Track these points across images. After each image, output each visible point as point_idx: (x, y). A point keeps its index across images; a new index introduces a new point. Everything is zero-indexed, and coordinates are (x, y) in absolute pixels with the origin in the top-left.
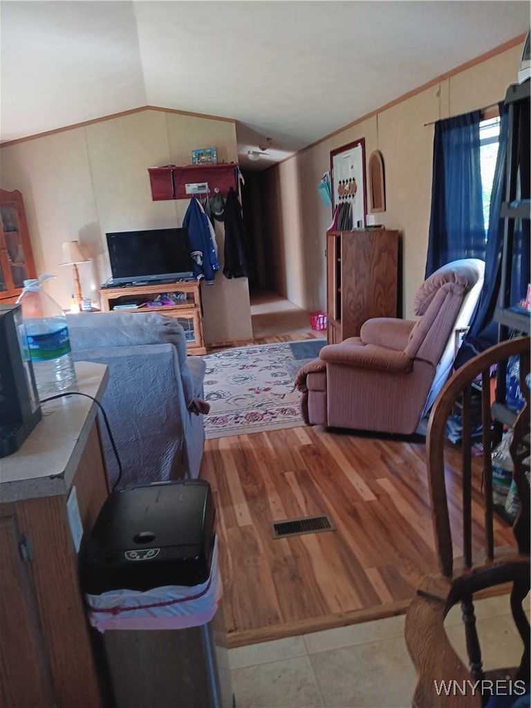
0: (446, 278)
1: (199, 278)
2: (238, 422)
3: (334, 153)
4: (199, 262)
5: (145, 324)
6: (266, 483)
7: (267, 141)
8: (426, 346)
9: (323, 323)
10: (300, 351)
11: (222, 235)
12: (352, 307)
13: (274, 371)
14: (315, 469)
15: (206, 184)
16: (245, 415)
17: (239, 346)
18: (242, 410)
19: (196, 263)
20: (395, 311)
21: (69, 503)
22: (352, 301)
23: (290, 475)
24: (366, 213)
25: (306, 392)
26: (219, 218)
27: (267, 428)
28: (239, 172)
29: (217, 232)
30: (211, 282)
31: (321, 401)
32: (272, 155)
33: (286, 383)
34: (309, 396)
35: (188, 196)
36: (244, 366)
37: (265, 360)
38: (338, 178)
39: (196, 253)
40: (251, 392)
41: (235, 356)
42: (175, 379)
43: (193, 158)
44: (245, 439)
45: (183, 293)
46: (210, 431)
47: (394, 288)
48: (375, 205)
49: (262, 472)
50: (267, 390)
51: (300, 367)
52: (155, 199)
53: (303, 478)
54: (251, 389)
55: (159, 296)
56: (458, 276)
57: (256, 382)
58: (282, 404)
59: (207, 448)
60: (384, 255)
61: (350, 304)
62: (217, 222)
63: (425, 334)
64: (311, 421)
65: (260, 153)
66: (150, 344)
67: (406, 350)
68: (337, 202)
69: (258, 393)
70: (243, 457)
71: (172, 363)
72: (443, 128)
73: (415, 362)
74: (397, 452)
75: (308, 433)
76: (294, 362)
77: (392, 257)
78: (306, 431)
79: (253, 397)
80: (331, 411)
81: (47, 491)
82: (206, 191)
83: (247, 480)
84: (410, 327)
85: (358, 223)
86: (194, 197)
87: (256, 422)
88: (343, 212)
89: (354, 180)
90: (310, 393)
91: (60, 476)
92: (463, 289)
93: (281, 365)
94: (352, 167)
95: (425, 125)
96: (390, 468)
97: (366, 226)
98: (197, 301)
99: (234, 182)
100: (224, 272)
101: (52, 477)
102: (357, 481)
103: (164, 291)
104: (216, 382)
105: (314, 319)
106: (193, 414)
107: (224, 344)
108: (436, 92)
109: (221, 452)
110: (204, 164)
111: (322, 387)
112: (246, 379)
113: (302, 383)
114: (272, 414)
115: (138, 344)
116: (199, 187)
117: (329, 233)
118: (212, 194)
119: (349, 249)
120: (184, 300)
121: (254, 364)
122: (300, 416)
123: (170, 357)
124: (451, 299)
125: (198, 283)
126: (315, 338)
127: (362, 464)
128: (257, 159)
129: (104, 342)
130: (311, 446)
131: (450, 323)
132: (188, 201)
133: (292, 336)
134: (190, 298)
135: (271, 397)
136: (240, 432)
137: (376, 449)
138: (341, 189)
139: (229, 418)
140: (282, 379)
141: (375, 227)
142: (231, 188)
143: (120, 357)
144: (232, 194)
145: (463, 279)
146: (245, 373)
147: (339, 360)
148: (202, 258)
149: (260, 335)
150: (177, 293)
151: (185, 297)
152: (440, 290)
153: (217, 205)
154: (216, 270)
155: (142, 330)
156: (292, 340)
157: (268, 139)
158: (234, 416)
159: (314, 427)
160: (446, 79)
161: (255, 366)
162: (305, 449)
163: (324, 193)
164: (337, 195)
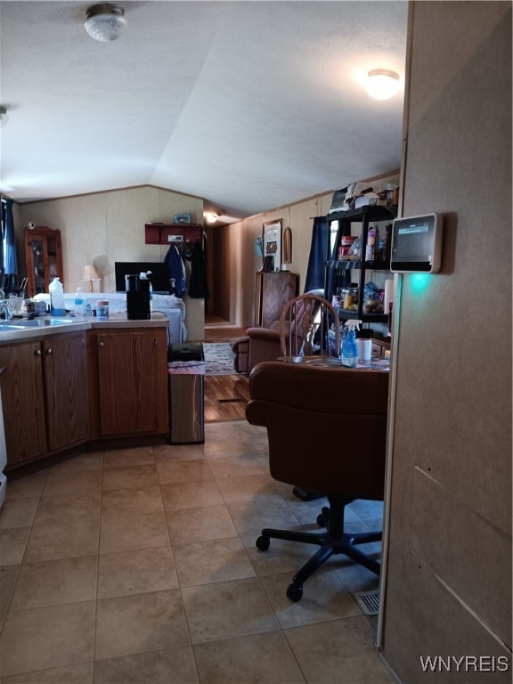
3: (265, 224)
4: (173, 285)
7: (222, 211)
11: (189, 269)
14: (240, 387)
15: (182, 236)
19: (171, 286)
23: (227, 388)
24: (281, 263)
25: (238, 354)
26: (189, 259)
27: (215, 375)
28: (204, 230)
29: (185, 268)
32: (225, 219)
34: (239, 356)
35: (169, 243)
38: (267, 240)
39: (172, 279)
43: (175, 220)
48: (286, 259)
52: (147, 243)
53: (234, 389)
58: (224, 367)
60: (288, 287)
61: (267, 314)
62: (187, 261)
64: (239, 370)
66: (171, 308)
68: (266, 255)
72: (317, 221)
75: (237, 376)
77: (292, 289)
78: (236, 374)
82: (181, 240)
85: (277, 268)
86: (173, 244)
88: (269, 262)
89: (275, 242)
90: (240, 354)
94: (275, 234)
95: (310, 219)
97: (281, 271)
99: (200, 237)
100: (190, 294)
108: (315, 203)
110: (182, 224)
111: (247, 351)
113: (236, 349)
116: (177, 238)
117: (258, 273)
118: (185, 242)
119: (268, 283)
122: (234, 371)
123: (179, 315)
130: (239, 381)
132: (168, 247)
138: (268, 247)
141: (286, 271)
142: (198, 240)
144: (198, 244)
147: (256, 335)
148: (175, 283)
153: (188, 250)
154: (184, 292)
157: (224, 209)
159: (241, 373)
160: (320, 196)
162: (236, 382)
163: (258, 248)
164: (265, 251)
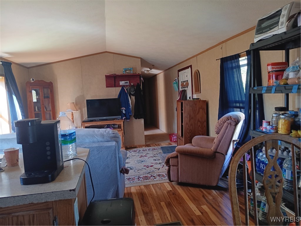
0: (228, 119)
1: (124, 118)
2: (139, 180)
3: (179, 71)
4: (124, 112)
5: (105, 133)
6: (152, 207)
7: (152, 66)
8: (220, 147)
9: (175, 139)
10: (165, 150)
11: (133, 101)
12: (188, 131)
13: (155, 158)
14: (174, 201)
15: (128, 81)
16: (142, 177)
17: (139, 148)
18: (141, 175)
19: (122, 112)
20: (206, 133)
21: (75, 204)
22: (188, 129)
23: (163, 204)
24: (192, 94)
25: (169, 167)
26: (133, 95)
27: (152, 183)
28: (142, 77)
29: (132, 100)
30: (128, 120)
31: (176, 171)
32: (154, 71)
33: (160, 163)
34: (171, 168)
35: (120, 86)
36: (141, 156)
37: (151, 154)
38: (181, 80)
39: (123, 108)
40: (145, 167)
41: (137, 152)
42: (116, 157)
43: (123, 71)
44: (143, 187)
45: (116, 125)
46: (127, 184)
47: (205, 124)
48: (196, 91)
49: (150, 202)
50: (152, 166)
51: (166, 157)
52: (107, 87)
53: (169, 205)
54: (145, 166)
55: (106, 126)
56: (233, 118)
57: (147, 163)
58: (159, 173)
59: (126, 192)
60: (201, 110)
61: (187, 130)
62: (132, 96)
63: (220, 141)
64: (171, 180)
65: (149, 71)
66: (106, 142)
67: (212, 149)
68: (181, 89)
69: (148, 167)
70: (142, 196)
71: (115, 150)
72: (224, 61)
73: (216, 154)
74: (209, 194)
75: (170, 185)
76: (163, 155)
77: (204, 111)
78: (169, 184)
79: (146, 169)
80: (180, 175)
81: (67, 197)
82: (128, 84)
83: (144, 205)
84: (213, 139)
85: (190, 97)
86: (123, 87)
87: (147, 180)
88: (183, 94)
89: (187, 81)
90: (171, 166)
91: (74, 190)
92: (235, 123)
93: (157, 156)
94: (187, 76)
95: (216, 60)
96: (207, 201)
97: (193, 99)
98: (122, 128)
99: (139, 81)
100: (134, 116)
101: (70, 190)
102: (193, 206)
103: (109, 123)
104: (129, 163)
105: (171, 137)
106: (122, 174)
107: (133, 147)
108: (221, 48)
109: (132, 193)
110: (128, 74)
111: (177, 164)
112: (143, 161)
113: (168, 162)
114: (154, 176)
115: (101, 142)
116: (125, 82)
117: (178, 101)
118: (130, 85)
119: (187, 108)
120: (117, 127)
121: (146, 155)
122: (167, 178)
123: (114, 147)
124: (230, 127)
125: (123, 120)
126: (172, 145)
127: (194, 200)
128: (148, 73)
129: (87, 140)
130: (172, 191)
131: (230, 137)
132: (121, 88)
133: (161, 144)
134: (119, 127)
135: (153, 169)
136: (140, 184)
137: (200, 192)
138: (182, 85)
139: (135, 178)
140: (158, 162)
141: (197, 99)
142: (138, 83)
143: (94, 147)
144: (139, 86)
145: (235, 119)
146: (142, 159)
147: (184, 152)
148: (125, 111)
149: (148, 143)
150: (114, 125)
151: (117, 126)
152: (226, 123)
153: (132, 89)
154: (131, 115)
155: (104, 136)
156: (162, 146)
157: (153, 65)
158: (137, 177)
159: (173, 183)
160: (224, 43)
161: (146, 156)
162: (169, 192)
163: (175, 86)
164: (180, 87)
